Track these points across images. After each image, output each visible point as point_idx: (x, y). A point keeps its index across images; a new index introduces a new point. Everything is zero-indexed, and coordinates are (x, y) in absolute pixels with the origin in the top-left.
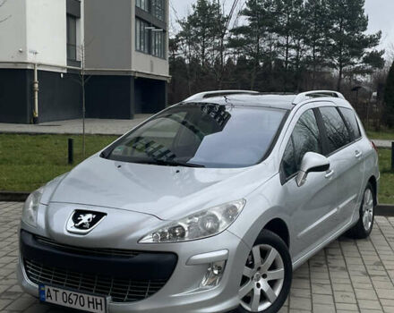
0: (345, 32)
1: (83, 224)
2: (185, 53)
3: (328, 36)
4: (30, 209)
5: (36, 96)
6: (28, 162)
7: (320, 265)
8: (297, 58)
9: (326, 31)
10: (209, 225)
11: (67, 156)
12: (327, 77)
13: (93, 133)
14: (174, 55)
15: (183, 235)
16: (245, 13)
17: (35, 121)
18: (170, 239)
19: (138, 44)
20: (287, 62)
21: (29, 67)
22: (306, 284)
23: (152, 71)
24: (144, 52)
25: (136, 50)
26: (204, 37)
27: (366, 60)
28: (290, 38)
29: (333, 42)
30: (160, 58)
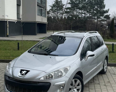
0: (99, 9)
1: (23, 74)
2: (52, 15)
3: (94, 10)
4: (7, 68)
5: (8, 29)
6: (6, 50)
7: (92, 83)
8: (85, 17)
9: (93, 9)
10: (60, 74)
11: (17, 48)
12: (93, 22)
13: (25, 40)
14: (48, 16)
15: (52, 77)
16: (69, 3)
17: (8, 36)
18: (48, 78)
19: (38, 13)
20: (82, 18)
21: (6, 20)
22: (88, 89)
23: (42, 21)
24: (40, 16)
25: (37, 15)
26: (57, 10)
27: (105, 17)
28: (83, 11)
29: (95, 12)
30: (44, 17)
